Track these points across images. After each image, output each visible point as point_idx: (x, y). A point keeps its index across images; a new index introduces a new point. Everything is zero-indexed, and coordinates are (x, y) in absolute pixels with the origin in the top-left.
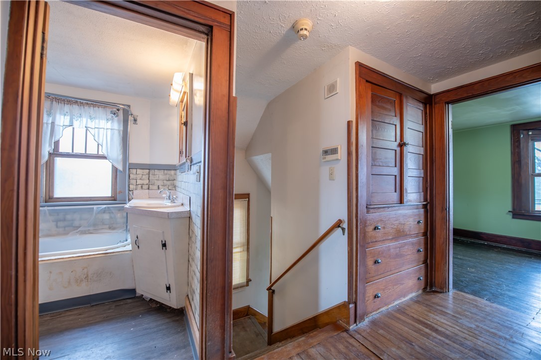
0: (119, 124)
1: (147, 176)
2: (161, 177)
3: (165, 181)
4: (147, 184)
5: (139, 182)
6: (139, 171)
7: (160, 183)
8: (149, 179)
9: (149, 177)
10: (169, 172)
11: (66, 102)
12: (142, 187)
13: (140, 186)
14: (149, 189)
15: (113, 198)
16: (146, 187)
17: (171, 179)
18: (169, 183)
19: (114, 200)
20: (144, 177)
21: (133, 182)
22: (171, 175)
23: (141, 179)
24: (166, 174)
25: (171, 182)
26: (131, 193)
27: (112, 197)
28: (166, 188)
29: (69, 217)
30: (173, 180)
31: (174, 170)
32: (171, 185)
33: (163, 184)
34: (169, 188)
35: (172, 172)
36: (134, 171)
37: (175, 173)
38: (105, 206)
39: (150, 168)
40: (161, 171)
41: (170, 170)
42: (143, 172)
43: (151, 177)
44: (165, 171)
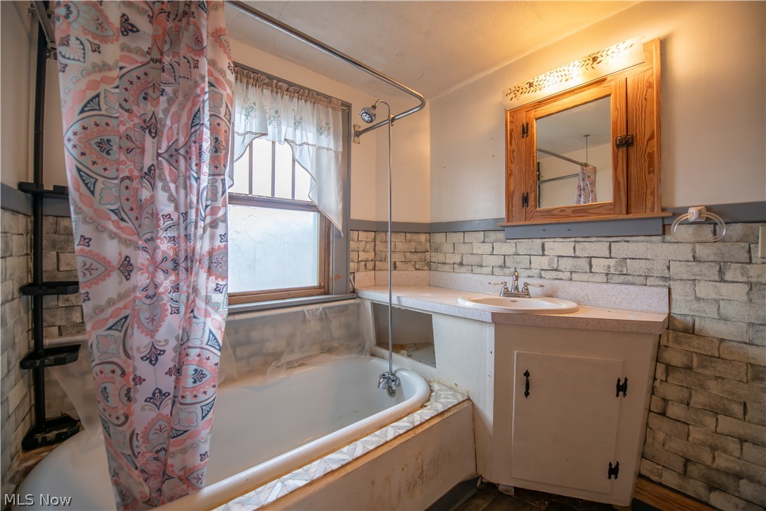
0: (336, 140)
1: (373, 244)
2: (400, 246)
3: (408, 255)
4: (372, 260)
5: (363, 256)
6: (363, 235)
7: (397, 257)
8: (375, 251)
9: (375, 246)
10: (415, 237)
11: (251, 81)
12: (366, 265)
13: (363, 263)
14: (374, 269)
15: (322, 290)
16: (370, 265)
17: (420, 248)
18: (415, 257)
19: (325, 294)
20: (368, 246)
21: (353, 256)
22: (420, 243)
23: (364, 251)
24: (410, 241)
25: (420, 255)
26: (351, 277)
27: (320, 287)
28: (410, 267)
29: (255, 335)
30: (425, 252)
31: (426, 233)
32: (421, 261)
33: (404, 260)
34: (417, 267)
35: (423, 237)
36: (354, 235)
37: (428, 238)
38: (320, 306)
39: (377, 228)
40: (399, 234)
41: (418, 233)
42: (367, 238)
43: (380, 247)
44: (408, 235)
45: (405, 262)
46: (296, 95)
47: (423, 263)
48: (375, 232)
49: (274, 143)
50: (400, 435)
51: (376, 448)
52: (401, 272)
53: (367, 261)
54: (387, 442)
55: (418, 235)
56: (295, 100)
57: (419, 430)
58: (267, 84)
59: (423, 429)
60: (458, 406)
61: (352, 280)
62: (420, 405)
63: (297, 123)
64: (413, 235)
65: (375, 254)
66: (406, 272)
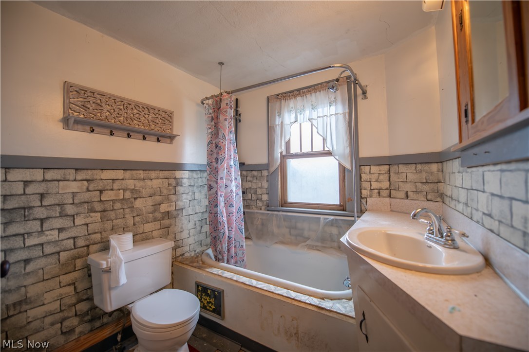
1: (387, 175)
2: (411, 177)
3: (419, 185)
4: (387, 189)
5: (375, 185)
6: (374, 169)
7: (409, 187)
8: (389, 181)
9: (390, 177)
10: (426, 167)
12: (379, 193)
13: (376, 191)
14: (390, 197)
15: (342, 208)
16: (386, 193)
17: (432, 179)
18: (426, 188)
20: (381, 177)
21: (366, 185)
22: (432, 173)
23: (377, 181)
24: (421, 172)
25: (431, 185)
26: (364, 201)
27: (340, 205)
28: (421, 197)
29: (299, 225)
30: (437, 183)
31: (437, 163)
32: (433, 192)
33: (415, 190)
34: (429, 197)
35: (434, 167)
36: (367, 169)
37: (440, 168)
38: (332, 217)
39: (391, 162)
40: (410, 166)
41: (429, 163)
42: (380, 170)
43: (394, 178)
44: (419, 166)
45: (417, 192)
46: (313, 91)
47: (436, 194)
48: (389, 165)
49: (300, 124)
50: (282, 295)
51: (266, 291)
52: (413, 201)
53: (380, 189)
54: (273, 293)
55: (430, 165)
56: (313, 94)
57: (296, 303)
58: (298, 95)
59: (298, 304)
60: (341, 315)
61: (365, 203)
62: (321, 297)
63: (314, 108)
64: (423, 166)
65: (390, 183)
66: (417, 202)
